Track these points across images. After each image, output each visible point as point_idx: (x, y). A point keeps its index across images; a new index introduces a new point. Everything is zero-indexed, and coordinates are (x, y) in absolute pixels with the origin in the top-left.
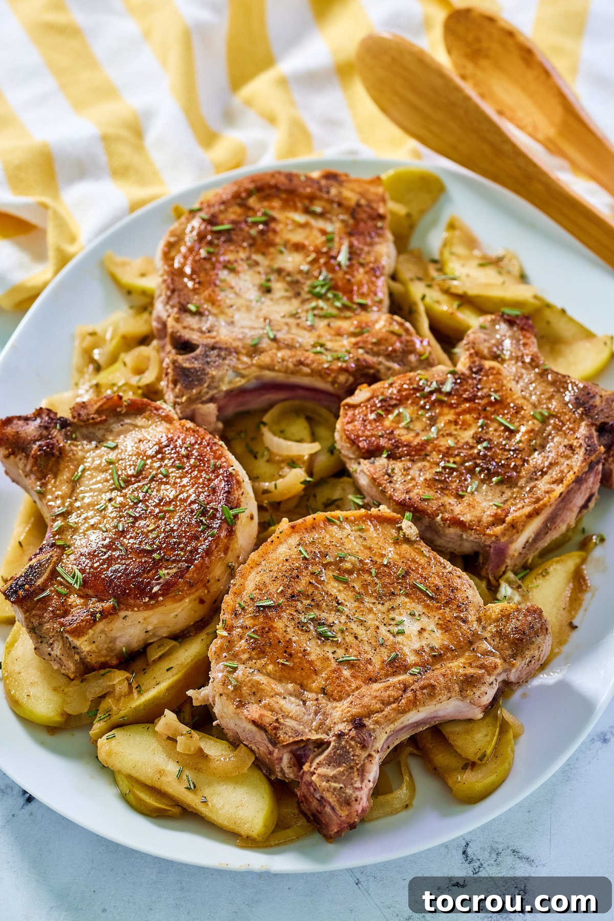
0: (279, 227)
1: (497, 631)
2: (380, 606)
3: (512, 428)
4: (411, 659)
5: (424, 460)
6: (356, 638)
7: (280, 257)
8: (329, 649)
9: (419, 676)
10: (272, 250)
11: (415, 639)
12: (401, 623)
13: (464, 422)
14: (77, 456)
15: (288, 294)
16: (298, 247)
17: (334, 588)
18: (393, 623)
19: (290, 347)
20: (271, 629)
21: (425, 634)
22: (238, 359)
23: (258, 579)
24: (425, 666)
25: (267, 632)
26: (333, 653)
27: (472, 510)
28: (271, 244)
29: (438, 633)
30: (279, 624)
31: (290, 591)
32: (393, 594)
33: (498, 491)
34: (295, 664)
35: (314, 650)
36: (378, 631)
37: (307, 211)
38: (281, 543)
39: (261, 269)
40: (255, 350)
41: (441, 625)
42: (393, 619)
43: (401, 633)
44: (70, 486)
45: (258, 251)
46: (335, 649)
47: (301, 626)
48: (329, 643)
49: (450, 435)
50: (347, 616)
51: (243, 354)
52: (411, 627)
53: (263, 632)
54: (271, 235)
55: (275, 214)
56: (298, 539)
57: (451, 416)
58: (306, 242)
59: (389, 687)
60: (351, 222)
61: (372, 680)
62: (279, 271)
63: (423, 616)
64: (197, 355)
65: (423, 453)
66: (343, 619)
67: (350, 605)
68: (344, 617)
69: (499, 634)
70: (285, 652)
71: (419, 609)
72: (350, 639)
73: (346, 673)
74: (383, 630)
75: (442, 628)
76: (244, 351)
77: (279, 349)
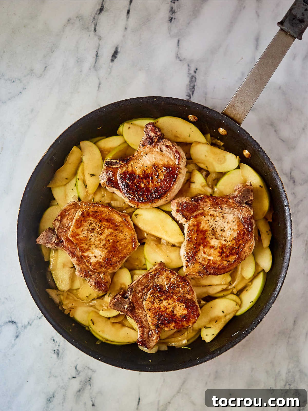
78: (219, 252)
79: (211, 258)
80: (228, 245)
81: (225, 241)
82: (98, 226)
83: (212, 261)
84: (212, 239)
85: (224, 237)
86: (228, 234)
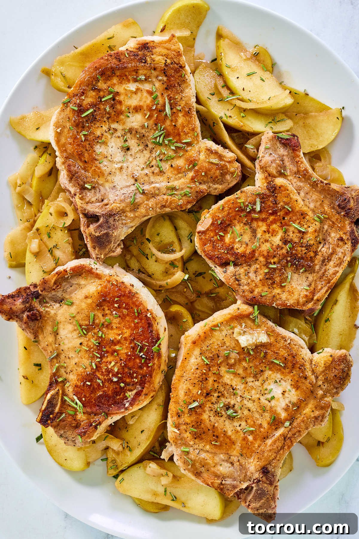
0: (121, 98)
1: (325, 379)
2: (257, 383)
3: (303, 230)
4: (283, 415)
5: (255, 263)
6: (249, 410)
7: (128, 120)
8: (236, 424)
9: (290, 427)
10: (122, 117)
11: (281, 400)
12: (271, 390)
13: (274, 231)
14: (50, 315)
15: (140, 148)
16: (137, 109)
17: (228, 378)
18: (266, 392)
19: (154, 195)
20: (201, 421)
21: (286, 395)
22: (126, 216)
23: (185, 387)
24: (292, 419)
25: (200, 425)
26: (240, 426)
27: (292, 295)
28: (121, 113)
29: (293, 391)
30: (205, 416)
31: (205, 391)
32: (262, 371)
33: (304, 277)
34: (221, 442)
35: (229, 427)
36: (261, 402)
37: (135, 80)
38: (190, 356)
39: (119, 134)
40: (135, 206)
41: (293, 385)
42: (266, 389)
43: (273, 398)
44: (53, 336)
45: (114, 121)
46: (240, 423)
47: (217, 414)
48: (235, 420)
49: (267, 241)
50: (241, 396)
51: (128, 211)
52: (277, 391)
53: (198, 426)
54: (118, 107)
55: (117, 89)
56: (199, 350)
57: (264, 228)
58: (141, 104)
59: (276, 441)
60: (165, 79)
61: (265, 438)
62: (130, 131)
63: (282, 381)
64: (101, 223)
65: (254, 259)
66: (239, 399)
67: (241, 388)
68: (239, 398)
69: (326, 380)
70: (214, 436)
71: (278, 376)
72: (246, 412)
73: (250, 438)
74: (262, 399)
75: (294, 387)
76: (128, 209)
77: (148, 199)
78: (120, 102)
79: (132, 87)
80: (108, 123)
81: (115, 130)
82: (218, 397)
83: (129, 81)
84: (143, 127)
85: (119, 137)
86: (113, 144)
